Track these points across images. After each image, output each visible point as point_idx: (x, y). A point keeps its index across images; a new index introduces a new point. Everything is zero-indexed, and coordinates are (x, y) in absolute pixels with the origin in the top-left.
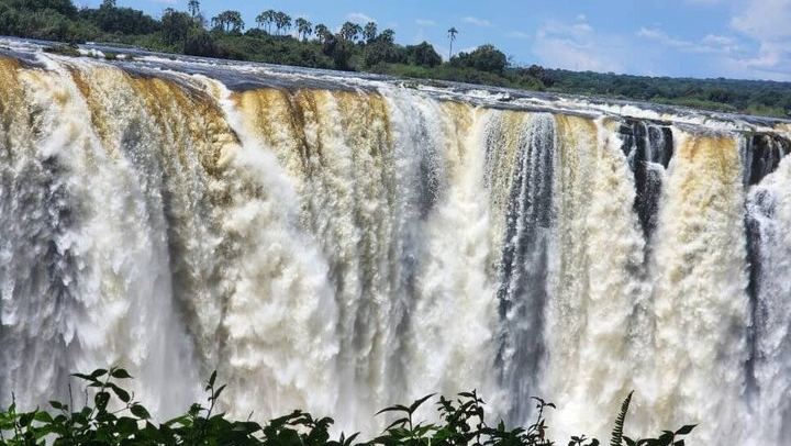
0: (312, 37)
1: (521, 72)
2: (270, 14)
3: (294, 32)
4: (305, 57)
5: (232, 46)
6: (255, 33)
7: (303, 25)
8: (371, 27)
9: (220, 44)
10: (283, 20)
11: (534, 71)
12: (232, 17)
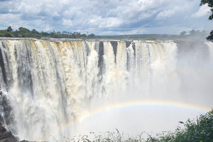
0: (70, 34)
1: (97, 37)
2: (64, 32)
3: (67, 34)
4: (70, 37)
5: (60, 36)
6: (63, 34)
7: (68, 33)
8: (77, 32)
9: (59, 36)
10: (66, 32)
11: (98, 36)
12: (59, 32)
